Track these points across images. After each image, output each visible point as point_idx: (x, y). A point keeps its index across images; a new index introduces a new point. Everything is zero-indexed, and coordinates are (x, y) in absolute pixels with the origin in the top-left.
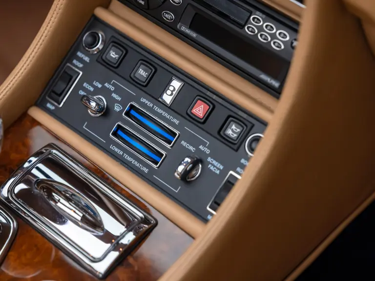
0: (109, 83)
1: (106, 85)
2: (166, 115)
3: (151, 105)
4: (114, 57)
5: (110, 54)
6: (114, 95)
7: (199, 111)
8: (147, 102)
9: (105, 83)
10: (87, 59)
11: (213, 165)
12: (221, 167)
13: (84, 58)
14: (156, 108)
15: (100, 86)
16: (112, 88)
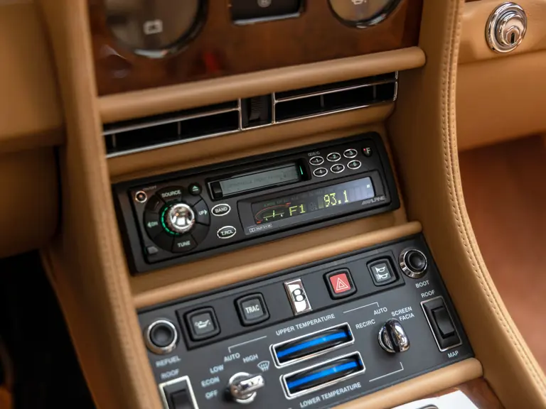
0: (228, 354)
1: (226, 359)
2: (315, 321)
3: (292, 328)
4: (205, 326)
5: (197, 327)
6: (246, 360)
7: (341, 285)
8: (285, 330)
9: (223, 359)
10: (174, 359)
11: (401, 315)
12: (410, 309)
13: (170, 362)
14: (300, 326)
15: (221, 368)
16: (237, 356)
